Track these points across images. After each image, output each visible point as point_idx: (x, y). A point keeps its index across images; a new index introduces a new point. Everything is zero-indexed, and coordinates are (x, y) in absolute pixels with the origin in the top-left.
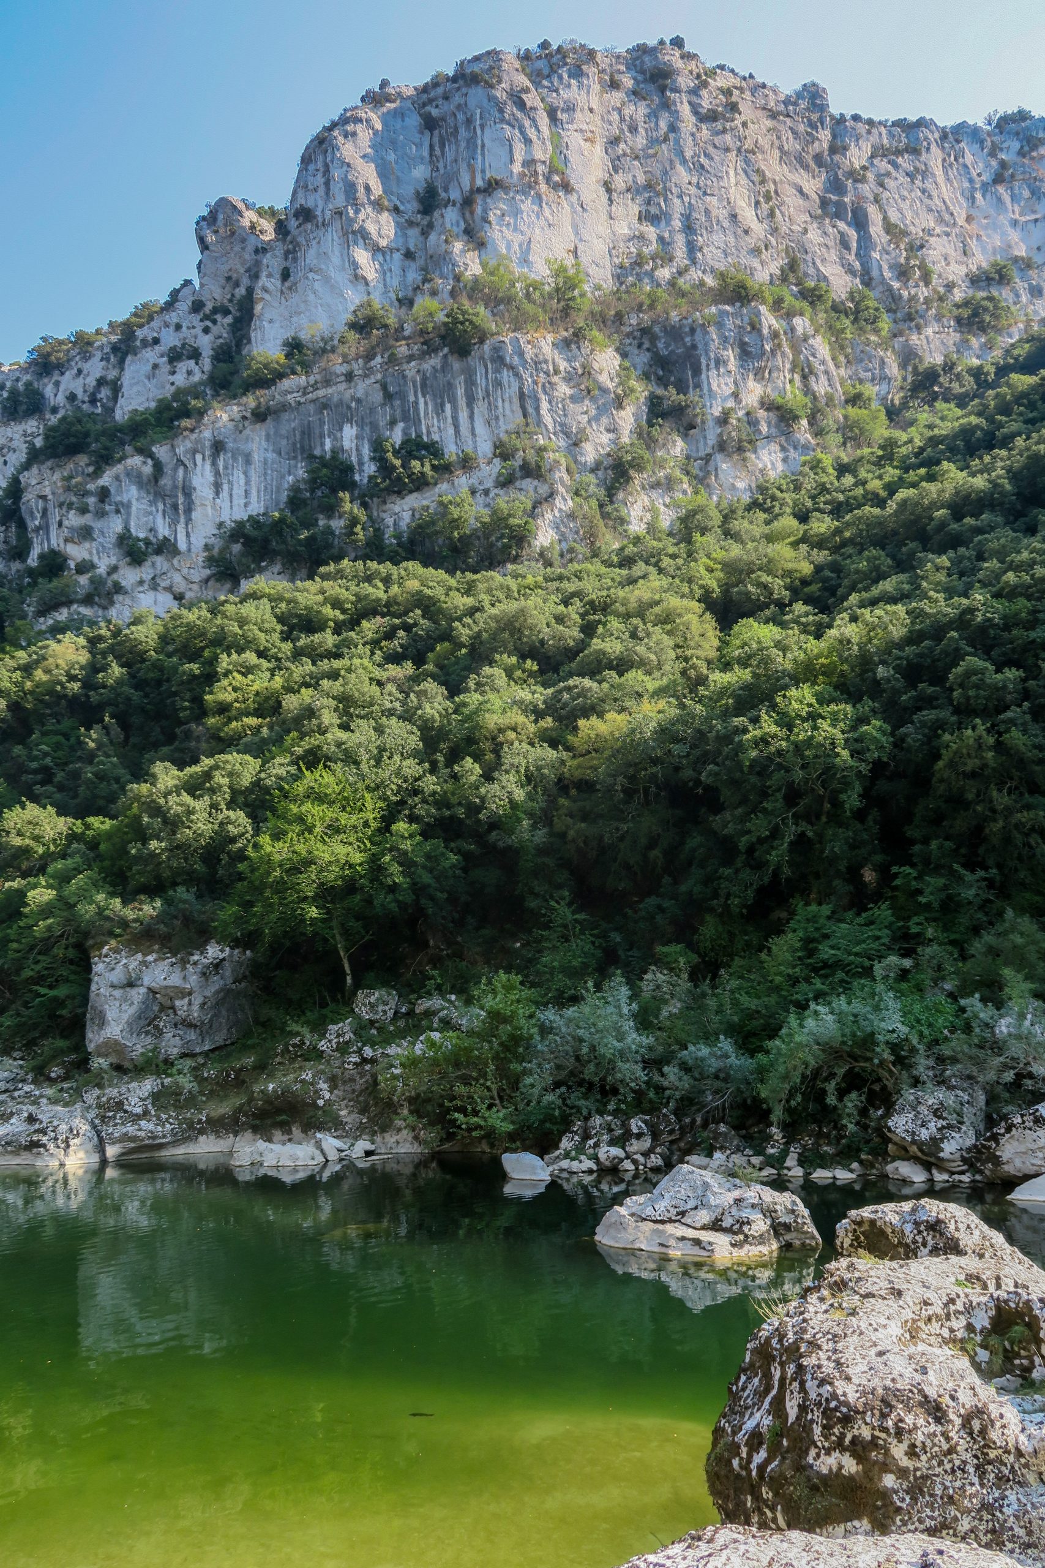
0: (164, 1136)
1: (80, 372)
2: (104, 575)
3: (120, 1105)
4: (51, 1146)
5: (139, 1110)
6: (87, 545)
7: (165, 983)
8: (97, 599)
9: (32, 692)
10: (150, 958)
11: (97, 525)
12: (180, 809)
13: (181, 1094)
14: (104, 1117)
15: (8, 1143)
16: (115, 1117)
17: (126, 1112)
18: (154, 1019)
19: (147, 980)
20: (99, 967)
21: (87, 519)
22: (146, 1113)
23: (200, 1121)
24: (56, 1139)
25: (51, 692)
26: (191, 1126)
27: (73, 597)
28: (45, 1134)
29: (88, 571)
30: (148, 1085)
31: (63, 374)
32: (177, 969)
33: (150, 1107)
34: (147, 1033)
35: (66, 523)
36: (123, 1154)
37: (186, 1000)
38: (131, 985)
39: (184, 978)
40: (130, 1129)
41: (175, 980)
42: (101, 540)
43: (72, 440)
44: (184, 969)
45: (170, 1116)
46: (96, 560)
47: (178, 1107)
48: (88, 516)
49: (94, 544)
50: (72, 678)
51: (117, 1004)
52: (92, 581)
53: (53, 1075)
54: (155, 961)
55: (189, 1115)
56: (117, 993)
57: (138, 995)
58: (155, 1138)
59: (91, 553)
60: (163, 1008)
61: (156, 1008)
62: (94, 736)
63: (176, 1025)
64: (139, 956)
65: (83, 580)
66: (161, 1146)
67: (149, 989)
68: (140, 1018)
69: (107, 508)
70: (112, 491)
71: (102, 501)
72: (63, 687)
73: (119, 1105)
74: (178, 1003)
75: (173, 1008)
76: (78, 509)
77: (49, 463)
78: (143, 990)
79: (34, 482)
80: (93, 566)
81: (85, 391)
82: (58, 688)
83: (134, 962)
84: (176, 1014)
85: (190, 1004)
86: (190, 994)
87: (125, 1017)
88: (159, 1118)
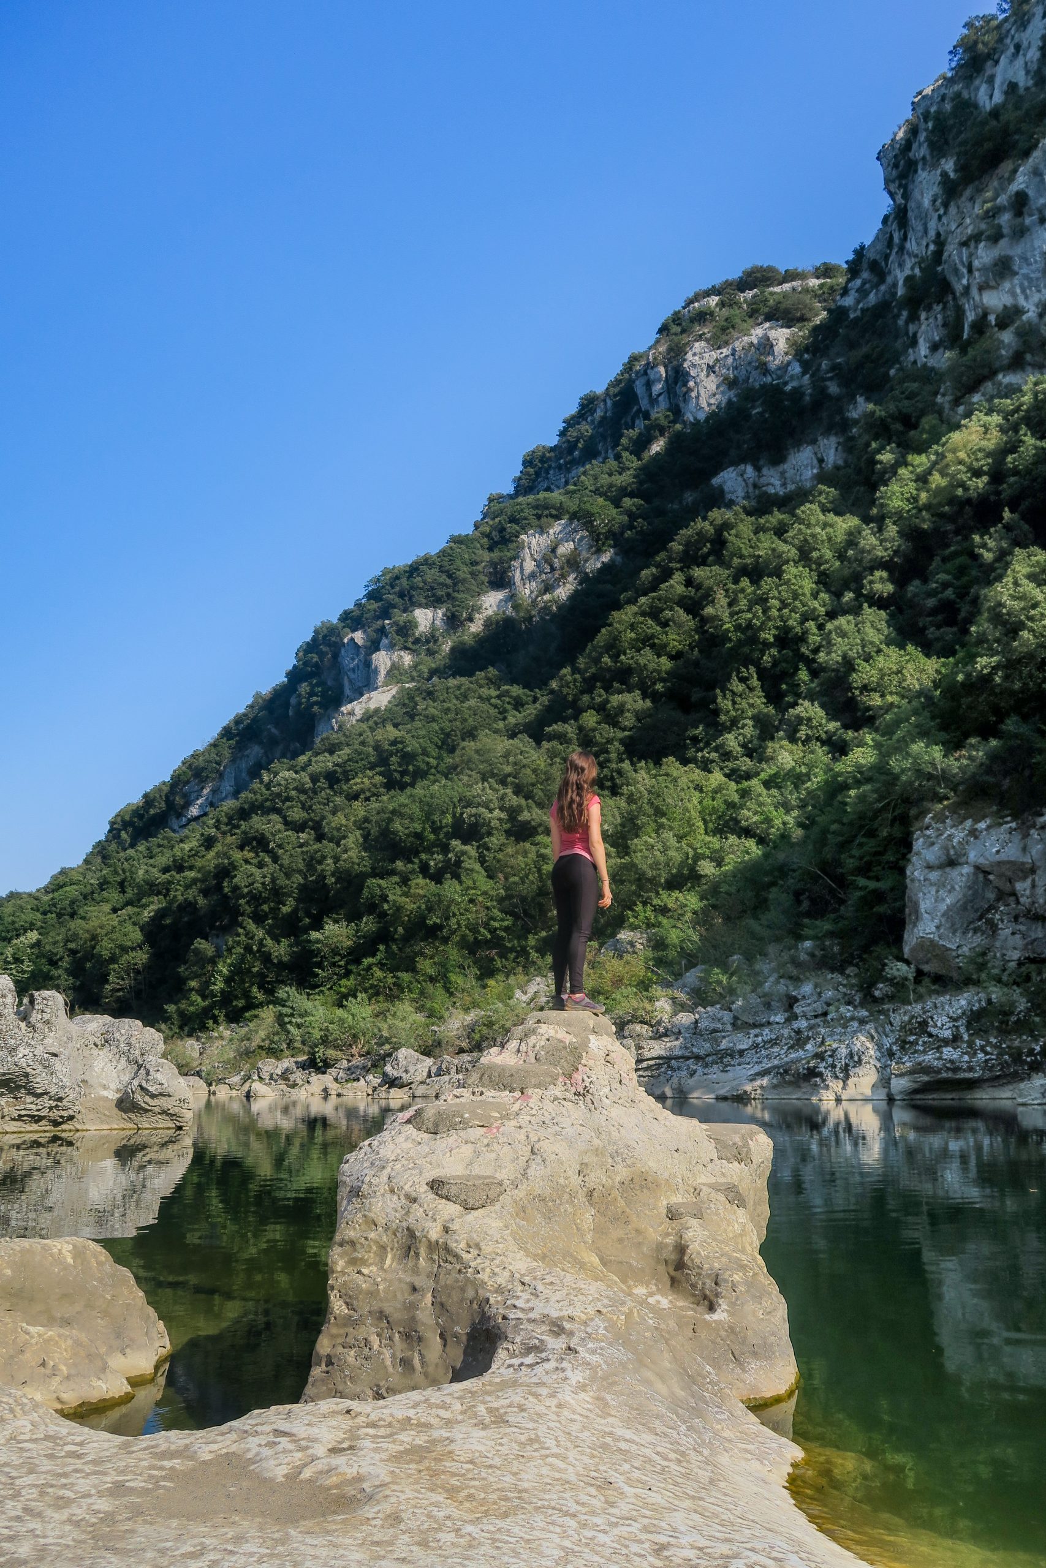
0: (971, 1069)
1: (1018, 47)
2: (1036, 320)
3: (924, 1024)
4: (828, 1074)
5: (947, 1034)
6: (1007, 285)
7: (998, 858)
8: (1028, 357)
9: (928, 507)
10: (982, 825)
11: (1016, 251)
12: (1017, 605)
13: (1012, 1013)
14: (905, 1042)
15: (786, 1071)
16: (916, 1043)
17: (930, 1035)
18: (988, 910)
19: (972, 856)
20: (918, 844)
21: (1003, 247)
22: (956, 1039)
23: (1031, 1052)
24: (833, 1066)
25: (952, 500)
26: (1017, 1057)
27: (997, 364)
28: (823, 1059)
29: (1013, 322)
30: (963, 1002)
31: (997, 62)
32: (1017, 837)
33: (962, 1030)
34: (976, 930)
35: (976, 263)
36: (915, 1091)
37: (1029, 881)
38: (952, 863)
39: (1024, 849)
40: (929, 1058)
41: (1012, 852)
42: (1024, 271)
43: (988, 145)
44: (1026, 835)
45: (989, 1043)
46: (1022, 301)
47: (1004, 1031)
48: (1003, 242)
49: (1016, 281)
50: (977, 473)
51: (933, 890)
52: (1019, 334)
53: (877, 993)
54: (989, 828)
55: (1017, 1043)
56: (934, 876)
57: (961, 875)
58: (956, 1070)
59: (1014, 295)
60: (1001, 895)
61: (991, 895)
62: (991, 544)
63: (1016, 918)
64: (968, 823)
65: (1007, 337)
66: (971, 1084)
67: (977, 868)
68: (964, 908)
69: (1028, 221)
70: (1031, 193)
71: (1019, 213)
72: (966, 489)
73: (923, 1027)
74: (1019, 886)
75: (1014, 894)
76: (988, 238)
77: (968, 193)
78: (966, 870)
79: (953, 227)
80: (1018, 311)
81: (1027, 72)
82: (960, 492)
83: (959, 835)
84: (1018, 902)
85: (1033, 886)
86: (1033, 871)
87: (943, 907)
88: (971, 1044)
